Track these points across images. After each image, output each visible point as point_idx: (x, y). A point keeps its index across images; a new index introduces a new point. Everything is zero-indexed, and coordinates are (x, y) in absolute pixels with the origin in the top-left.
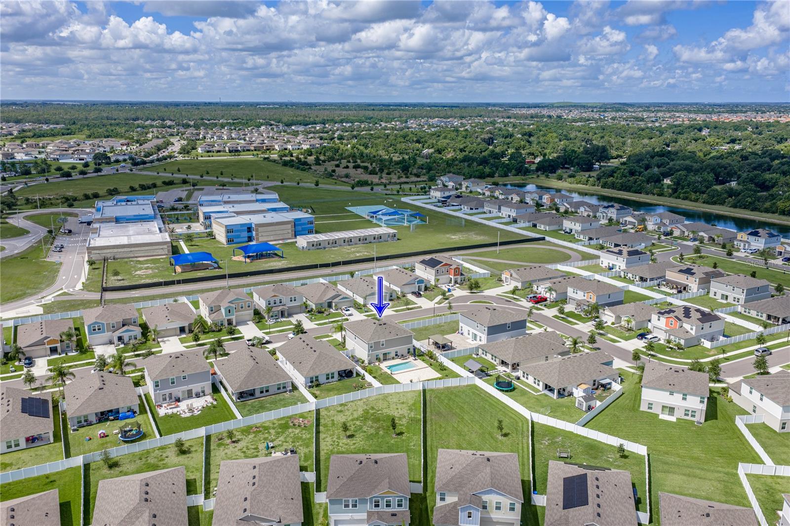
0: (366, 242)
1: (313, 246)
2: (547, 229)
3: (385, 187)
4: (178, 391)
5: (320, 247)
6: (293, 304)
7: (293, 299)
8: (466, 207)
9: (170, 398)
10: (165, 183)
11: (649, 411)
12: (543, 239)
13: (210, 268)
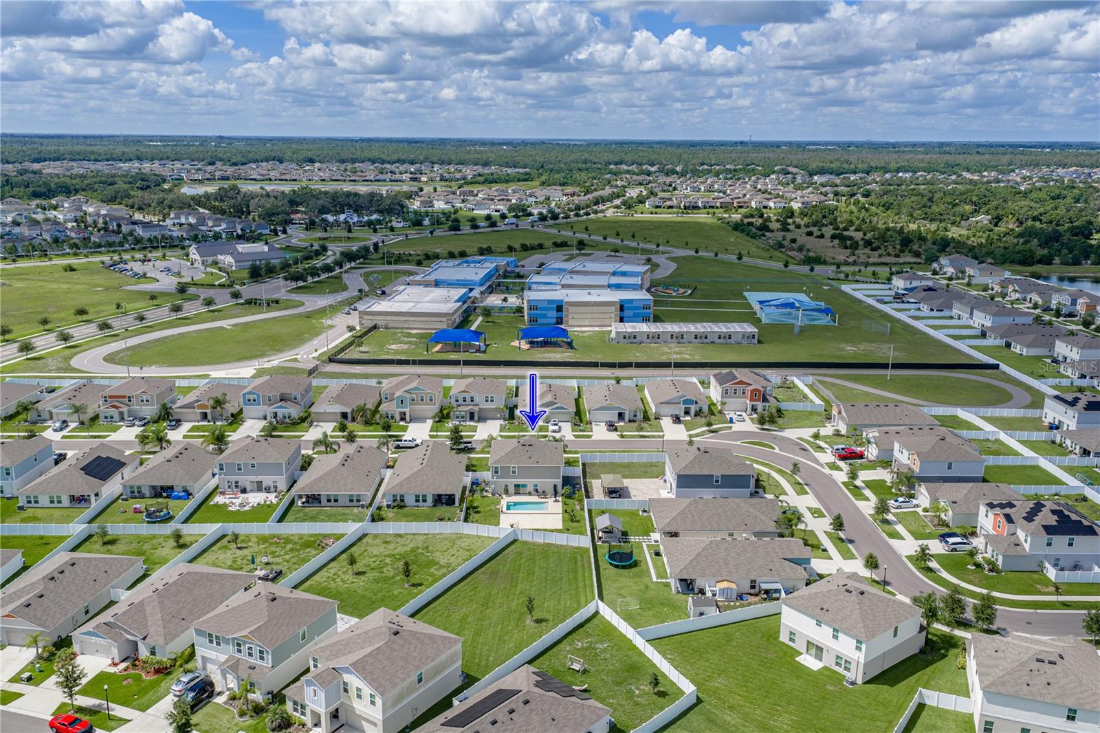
0: (706, 341)
1: (625, 338)
2: (1024, 353)
3: (838, 267)
4: (246, 480)
5: (635, 341)
6: (490, 405)
7: (489, 399)
8: (925, 306)
9: (237, 486)
10: (556, 245)
11: (791, 644)
12: (996, 367)
13: (470, 351)
